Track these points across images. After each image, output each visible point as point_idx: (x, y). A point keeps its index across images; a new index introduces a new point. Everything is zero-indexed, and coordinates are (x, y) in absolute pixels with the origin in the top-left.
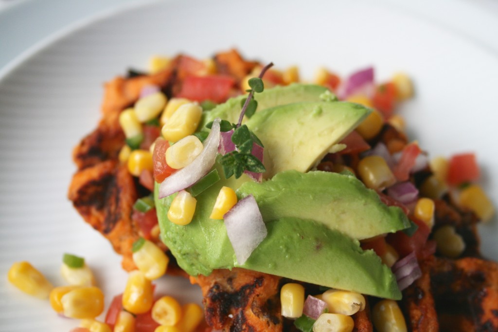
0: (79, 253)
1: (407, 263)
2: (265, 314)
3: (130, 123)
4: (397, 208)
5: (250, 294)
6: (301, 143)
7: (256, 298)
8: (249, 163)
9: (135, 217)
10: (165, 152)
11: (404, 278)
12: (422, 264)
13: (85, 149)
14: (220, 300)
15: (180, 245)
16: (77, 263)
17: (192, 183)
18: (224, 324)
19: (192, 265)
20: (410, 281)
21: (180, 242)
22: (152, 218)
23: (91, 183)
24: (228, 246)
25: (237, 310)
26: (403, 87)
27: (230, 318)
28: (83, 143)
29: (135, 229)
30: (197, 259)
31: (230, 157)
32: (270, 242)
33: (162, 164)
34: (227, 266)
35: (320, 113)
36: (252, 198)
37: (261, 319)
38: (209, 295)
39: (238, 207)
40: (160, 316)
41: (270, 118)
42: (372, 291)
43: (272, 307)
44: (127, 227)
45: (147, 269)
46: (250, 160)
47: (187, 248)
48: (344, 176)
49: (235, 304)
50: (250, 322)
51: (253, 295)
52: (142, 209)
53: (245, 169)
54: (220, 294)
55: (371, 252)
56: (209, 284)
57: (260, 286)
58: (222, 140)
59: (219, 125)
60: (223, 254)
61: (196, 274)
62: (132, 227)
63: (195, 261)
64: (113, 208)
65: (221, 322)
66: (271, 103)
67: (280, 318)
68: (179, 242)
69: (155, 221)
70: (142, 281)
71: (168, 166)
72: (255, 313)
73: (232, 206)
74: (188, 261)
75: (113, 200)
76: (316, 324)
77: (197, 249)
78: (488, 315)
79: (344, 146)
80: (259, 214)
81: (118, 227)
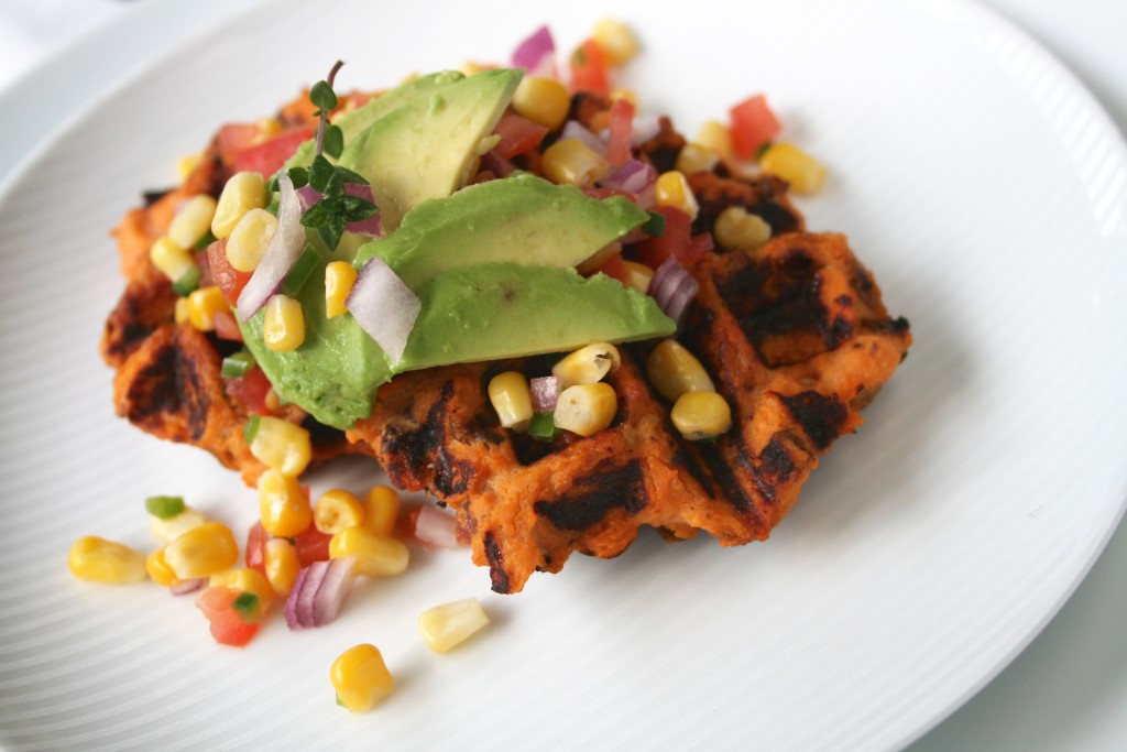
0: (171, 492)
1: (666, 274)
2: (477, 434)
3: (169, 261)
4: (616, 198)
5: (442, 416)
6: (428, 160)
7: (454, 417)
8: (348, 208)
9: (230, 390)
10: (225, 254)
11: (673, 298)
12: (695, 270)
13: (117, 335)
14: (404, 448)
15: (307, 387)
16: (172, 508)
17: (281, 277)
18: (422, 480)
19: (339, 410)
20: (683, 300)
21: (305, 382)
22: (257, 380)
23: (144, 375)
24: (372, 348)
25: (435, 452)
26: (614, 41)
27: (431, 470)
28: (110, 328)
29: (239, 411)
30: (339, 394)
31: (315, 211)
32: (432, 314)
33: (230, 275)
34: (382, 377)
35: (441, 105)
36: (376, 260)
37: (473, 445)
38: (384, 449)
39: (360, 281)
40: (330, 524)
41: (368, 143)
42: (622, 333)
43: (484, 421)
44: (226, 412)
45: (281, 460)
46: (347, 203)
47: (318, 386)
48: (510, 180)
49: (429, 444)
50: (459, 457)
51: (448, 415)
52: (235, 372)
53: (347, 220)
54: (399, 439)
55: (599, 276)
56: (378, 433)
57: (451, 396)
58: (304, 201)
59: (288, 178)
60: (368, 361)
61: (350, 422)
62: (233, 408)
63: (339, 402)
64: (194, 398)
65: (416, 477)
66: (363, 126)
67: (503, 433)
68: (303, 383)
69: (266, 385)
70: (281, 481)
71: (238, 272)
72: (460, 440)
73: (351, 284)
74: (329, 408)
75: (190, 387)
76: (556, 415)
77: (332, 377)
78: (835, 309)
79: (497, 138)
80: (397, 278)
81: (211, 418)
